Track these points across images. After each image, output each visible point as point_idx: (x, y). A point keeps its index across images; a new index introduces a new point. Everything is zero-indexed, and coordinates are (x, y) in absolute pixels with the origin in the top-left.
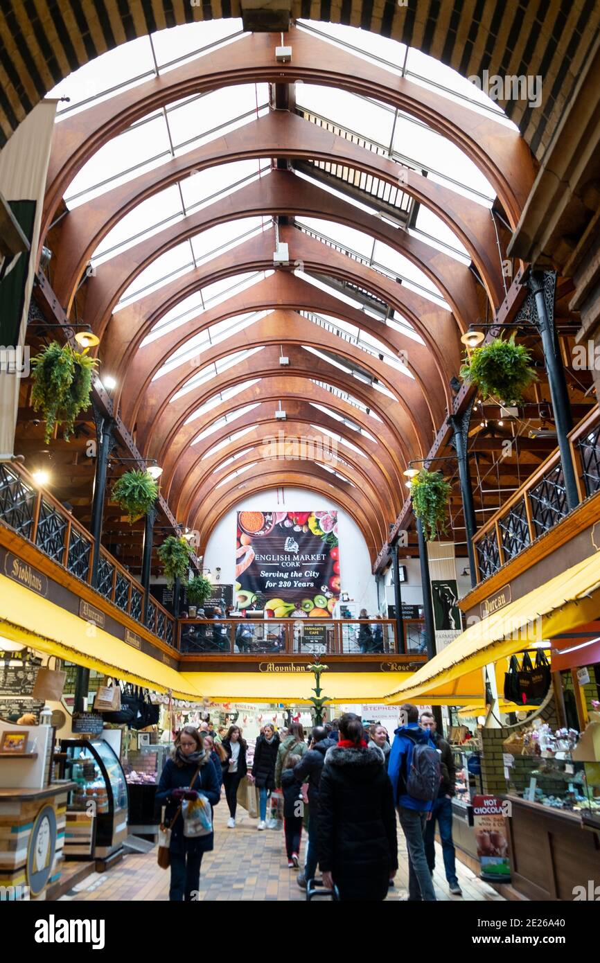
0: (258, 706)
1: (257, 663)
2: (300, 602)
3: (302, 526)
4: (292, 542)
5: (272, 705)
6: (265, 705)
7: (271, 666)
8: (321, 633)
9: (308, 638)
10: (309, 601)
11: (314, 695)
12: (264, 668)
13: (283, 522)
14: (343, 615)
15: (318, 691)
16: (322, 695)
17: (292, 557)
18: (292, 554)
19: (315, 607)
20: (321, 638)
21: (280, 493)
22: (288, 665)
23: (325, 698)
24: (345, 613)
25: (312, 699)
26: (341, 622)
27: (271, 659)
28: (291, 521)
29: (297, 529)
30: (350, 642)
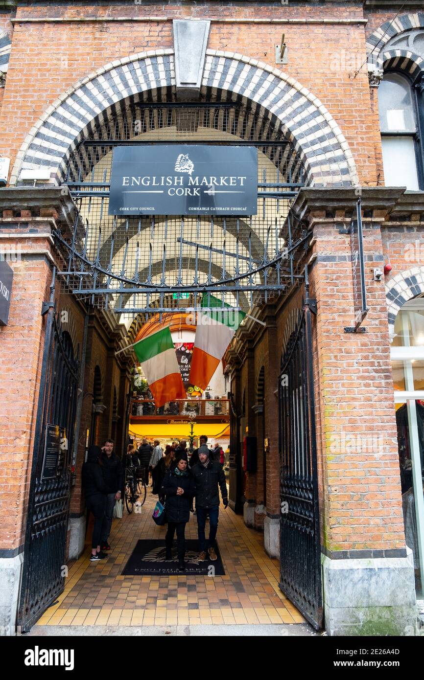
0: (166, 439)
1: (166, 420)
2: (187, 388)
3: (190, 350)
4: (185, 358)
5: (172, 439)
6: (169, 439)
7: (172, 421)
8: (196, 406)
9: (189, 408)
10: (192, 388)
11: (190, 434)
12: (169, 422)
13: (181, 348)
14: (207, 396)
15: (192, 433)
16: (194, 434)
17: (184, 366)
18: (184, 364)
19: (194, 391)
20: (195, 408)
21: (180, 333)
22: (180, 421)
23: (195, 436)
24: (208, 396)
25: (189, 436)
26: (205, 401)
27: (173, 418)
28: (185, 347)
29: (188, 351)
30: (209, 410)
